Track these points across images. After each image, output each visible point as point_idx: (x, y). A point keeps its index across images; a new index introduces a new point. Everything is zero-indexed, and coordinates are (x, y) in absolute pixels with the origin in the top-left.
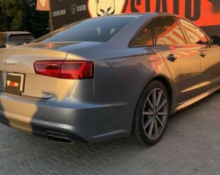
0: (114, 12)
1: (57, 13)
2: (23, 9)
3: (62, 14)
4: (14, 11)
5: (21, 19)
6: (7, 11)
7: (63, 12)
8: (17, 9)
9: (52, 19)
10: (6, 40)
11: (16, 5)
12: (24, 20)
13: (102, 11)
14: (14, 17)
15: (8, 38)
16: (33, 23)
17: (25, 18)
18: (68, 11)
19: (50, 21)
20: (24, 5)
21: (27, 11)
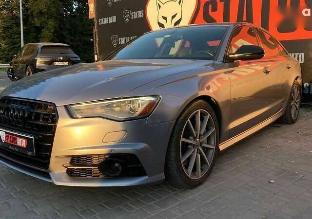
0: (181, 19)
1: (104, 21)
2: (56, 18)
3: (111, 21)
4: (44, 20)
5: (52, 30)
6: (36, 19)
7: (113, 19)
8: (48, 18)
9: (97, 28)
10: (38, 53)
11: (47, 13)
12: (55, 31)
13: (165, 18)
14: (43, 28)
15: (39, 51)
16: (67, 36)
17: (58, 29)
18: (120, 19)
19: (95, 30)
20: (57, 14)
21: (60, 21)
